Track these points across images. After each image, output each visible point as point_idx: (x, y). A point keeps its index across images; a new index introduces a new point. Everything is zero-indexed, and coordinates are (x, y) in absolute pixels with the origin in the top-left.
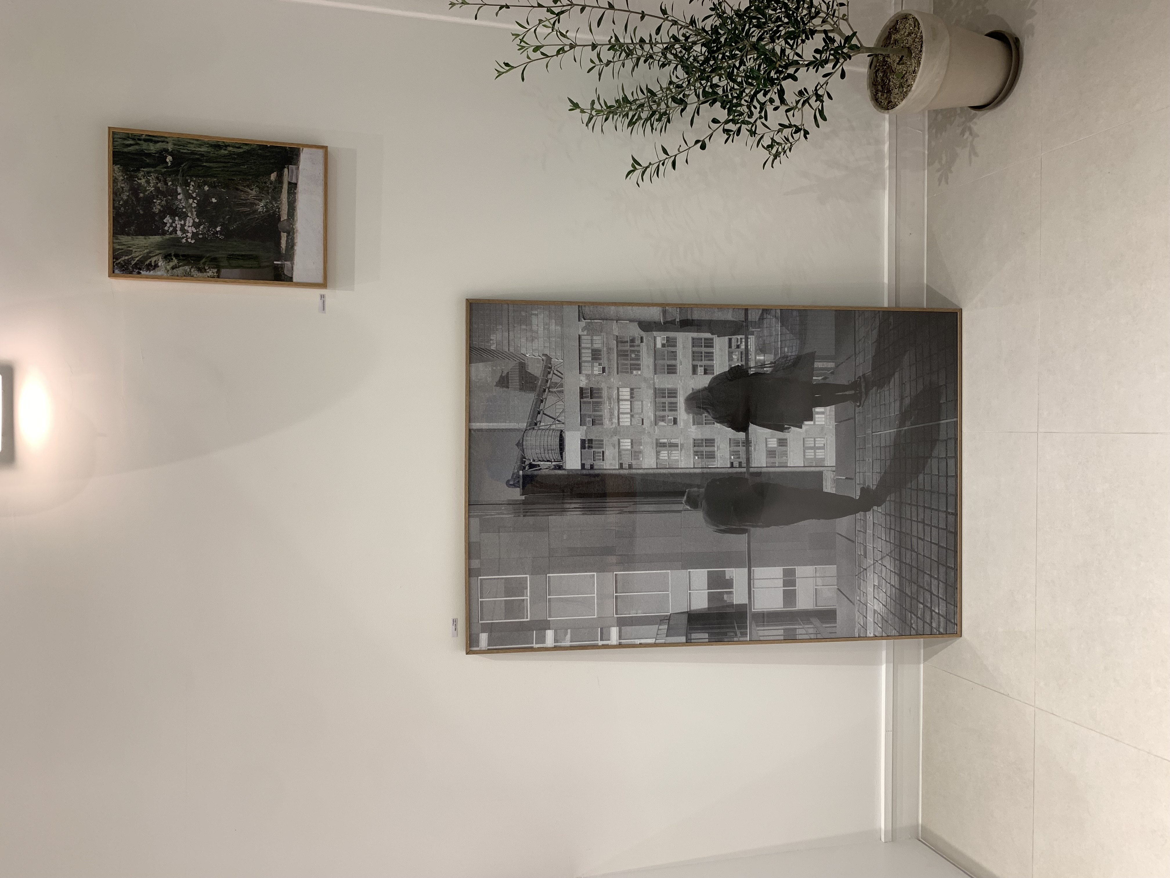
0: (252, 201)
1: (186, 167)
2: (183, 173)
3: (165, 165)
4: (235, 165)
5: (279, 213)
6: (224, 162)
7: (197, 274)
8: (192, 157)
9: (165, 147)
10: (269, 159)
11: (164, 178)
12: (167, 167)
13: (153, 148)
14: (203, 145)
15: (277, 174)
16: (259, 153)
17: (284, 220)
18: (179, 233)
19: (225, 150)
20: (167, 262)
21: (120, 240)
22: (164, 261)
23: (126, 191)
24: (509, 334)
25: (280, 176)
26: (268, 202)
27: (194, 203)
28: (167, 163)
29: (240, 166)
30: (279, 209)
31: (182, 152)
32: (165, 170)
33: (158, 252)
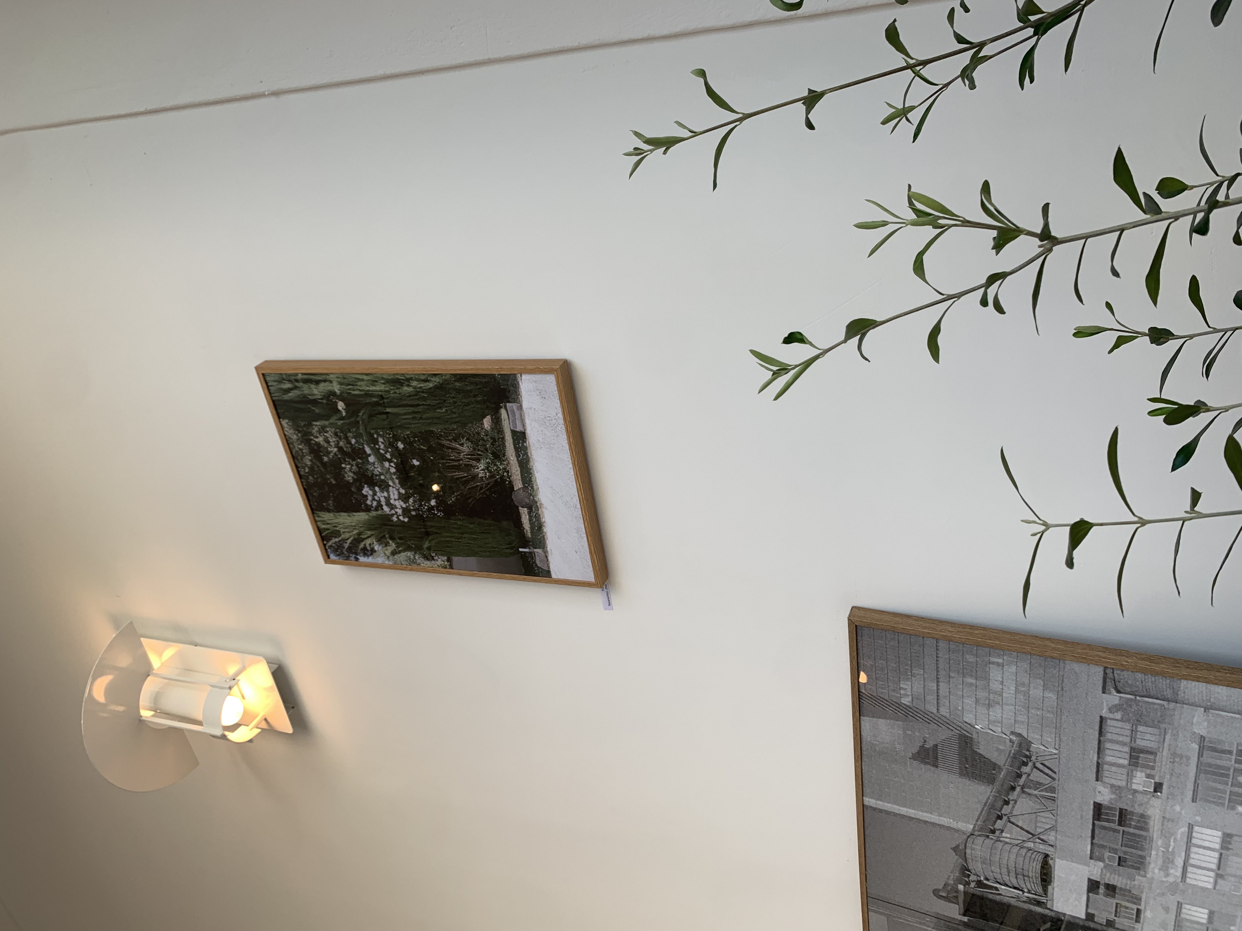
0: (466, 461)
1: (365, 417)
2: (365, 426)
3: (338, 416)
4: (428, 409)
5: (509, 479)
6: (412, 406)
7: (424, 562)
8: (368, 401)
9: (330, 388)
10: (475, 396)
11: (343, 433)
12: (342, 418)
13: (317, 391)
14: (376, 381)
15: (492, 418)
16: (457, 387)
17: (519, 489)
18: (386, 509)
19: (408, 386)
20: (383, 546)
21: (321, 517)
22: (379, 546)
23: (307, 455)
24: (938, 686)
25: (497, 422)
26: (488, 463)
27: (392, 467)
28: (339, 411)
29: (436, 409)
30: (508, 472)
31: (354, 395)
32: (342, 422)
33: (369, 533)
